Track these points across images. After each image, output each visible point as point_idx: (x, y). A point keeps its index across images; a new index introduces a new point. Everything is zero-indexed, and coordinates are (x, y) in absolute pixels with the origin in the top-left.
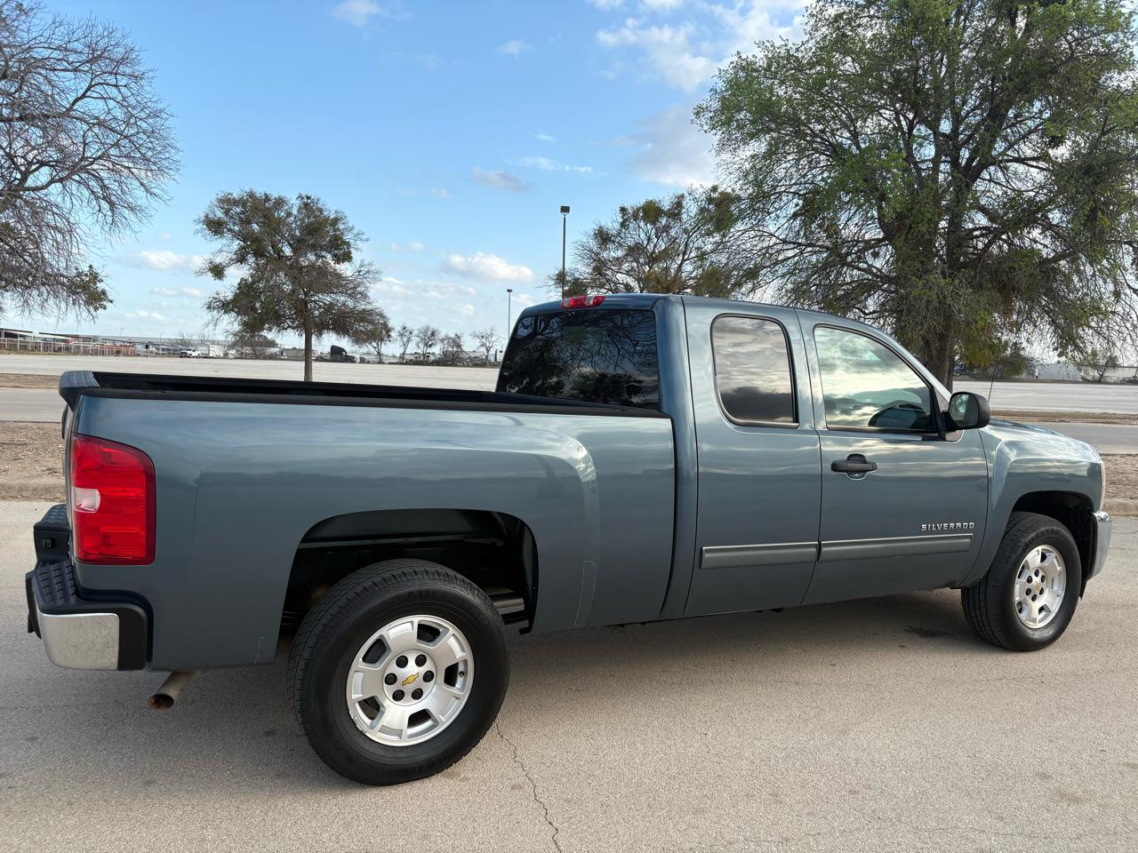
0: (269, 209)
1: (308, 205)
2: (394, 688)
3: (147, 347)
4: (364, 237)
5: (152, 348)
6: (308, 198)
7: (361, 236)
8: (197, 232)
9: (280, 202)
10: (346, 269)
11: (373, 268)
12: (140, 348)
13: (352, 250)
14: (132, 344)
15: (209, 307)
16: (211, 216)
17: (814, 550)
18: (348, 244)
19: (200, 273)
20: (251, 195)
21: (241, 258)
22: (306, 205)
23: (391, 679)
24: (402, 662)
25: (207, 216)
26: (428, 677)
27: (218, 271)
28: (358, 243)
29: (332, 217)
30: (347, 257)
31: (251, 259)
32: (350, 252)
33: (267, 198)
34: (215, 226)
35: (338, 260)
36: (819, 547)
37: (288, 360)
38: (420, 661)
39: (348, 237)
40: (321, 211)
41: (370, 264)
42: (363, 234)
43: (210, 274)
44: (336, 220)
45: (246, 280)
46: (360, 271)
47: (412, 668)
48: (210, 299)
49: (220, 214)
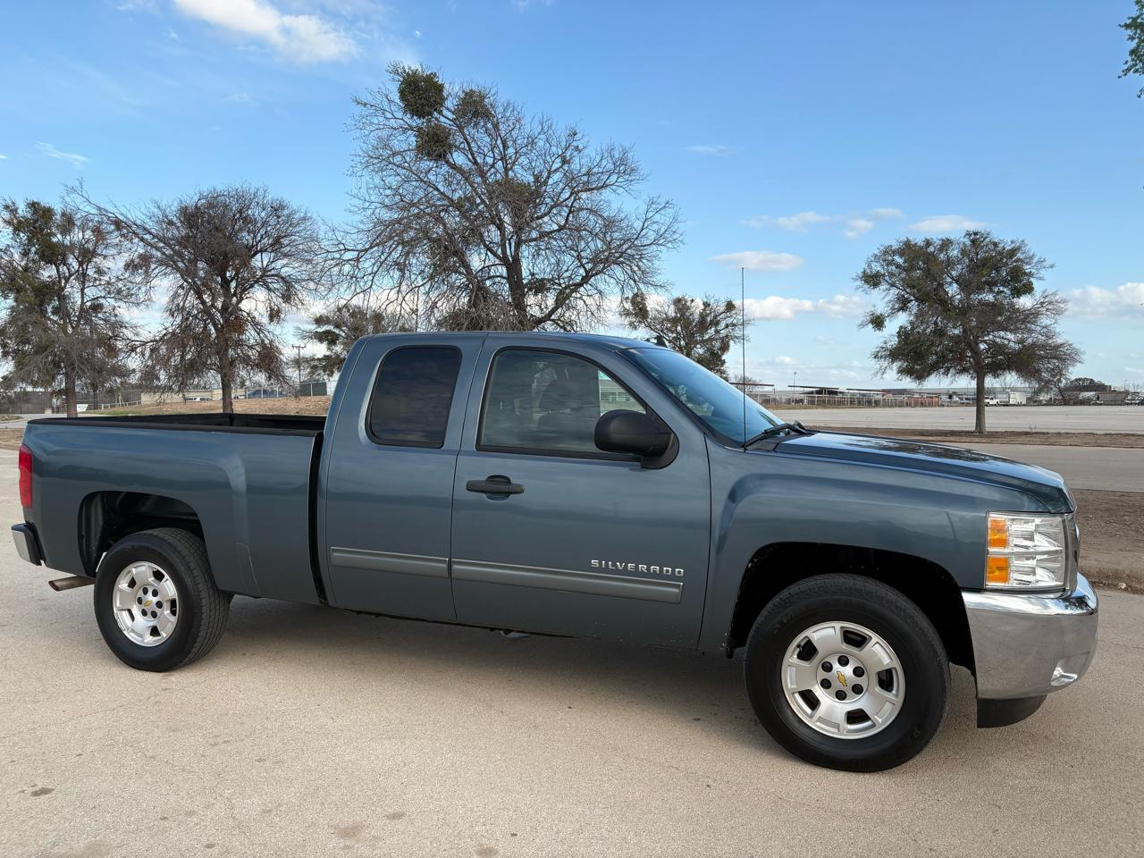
0: (932, 254)
1: (976, 240)
2: (143, 607)
3: (950, 397)
4: (1048, 263)
5: (955, 398)
6: (976, 234)
7: (1044, 264)
8: (857, 288)
9: (946, 244)
10: (1025, 302)
11: (1057, 297)
12: (944, 398)
13: (1032, 279)
14: (938, 395)
15: (875, 357)
16: (868, 271)
17: (445, 566)
18: (1030, 274)
19: (862, 325)
20: (907, 244)
21: (903, 308)
22: (973, 242)
23: (140, 601)
24: (145, 592)
25: (864, 272)
26: (159, 605)
27: (878, 322)
28: (1043, 272)
29: (1008, 248)
30: (1028, 289)
31: (914, 306)
32: (1031, 283)
33: (928, 243)
34: (872, 280)
35: (1018, 292)
36: (450, 564)
37: (1104, 404)
38: (155, 593)
39: (1027, 268)
40: (995, 244)
41: (1055, 294)
42: (1044, 260)
43: (870, 326)
44: (1013, 252)
45: (905, 328)
46: (1043, 303)
47: (150, 597)
48: (878, 350)
49: (877, 267)
